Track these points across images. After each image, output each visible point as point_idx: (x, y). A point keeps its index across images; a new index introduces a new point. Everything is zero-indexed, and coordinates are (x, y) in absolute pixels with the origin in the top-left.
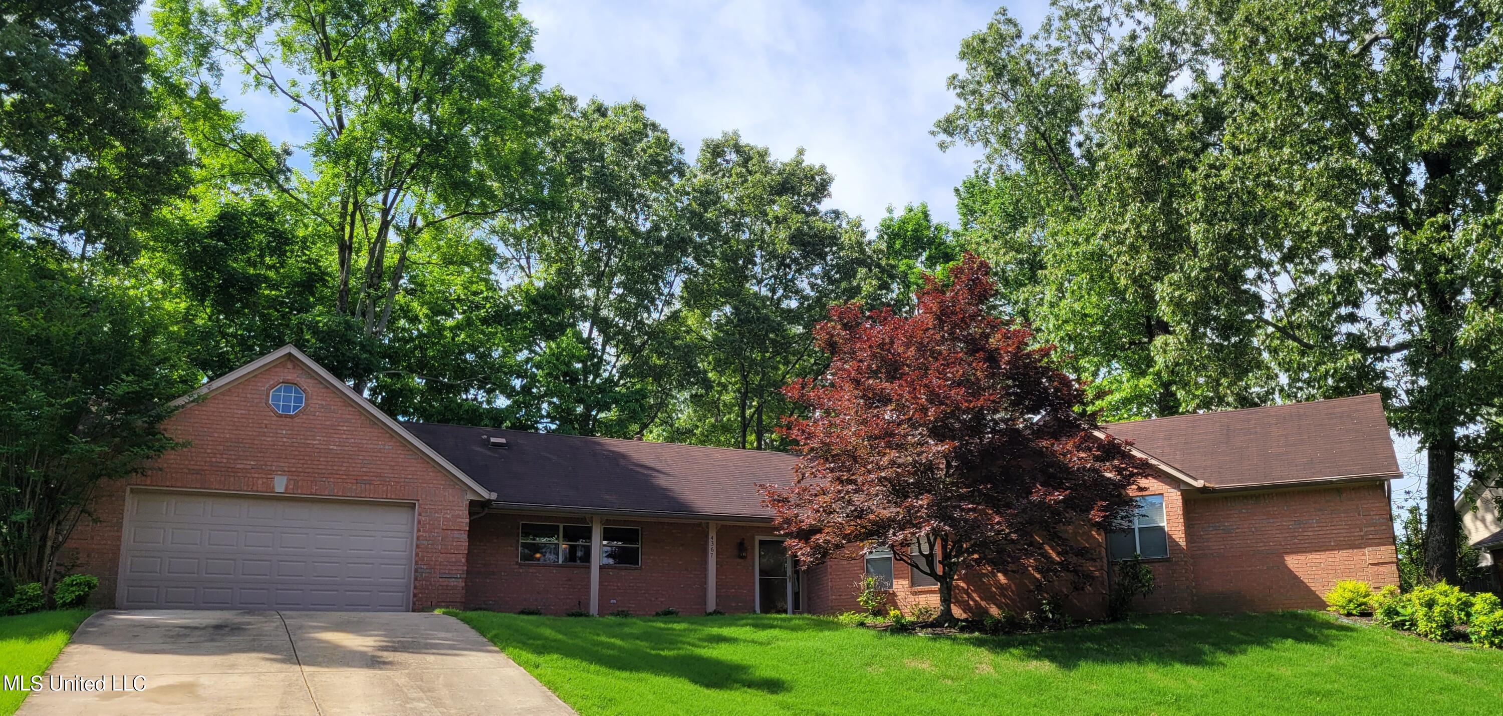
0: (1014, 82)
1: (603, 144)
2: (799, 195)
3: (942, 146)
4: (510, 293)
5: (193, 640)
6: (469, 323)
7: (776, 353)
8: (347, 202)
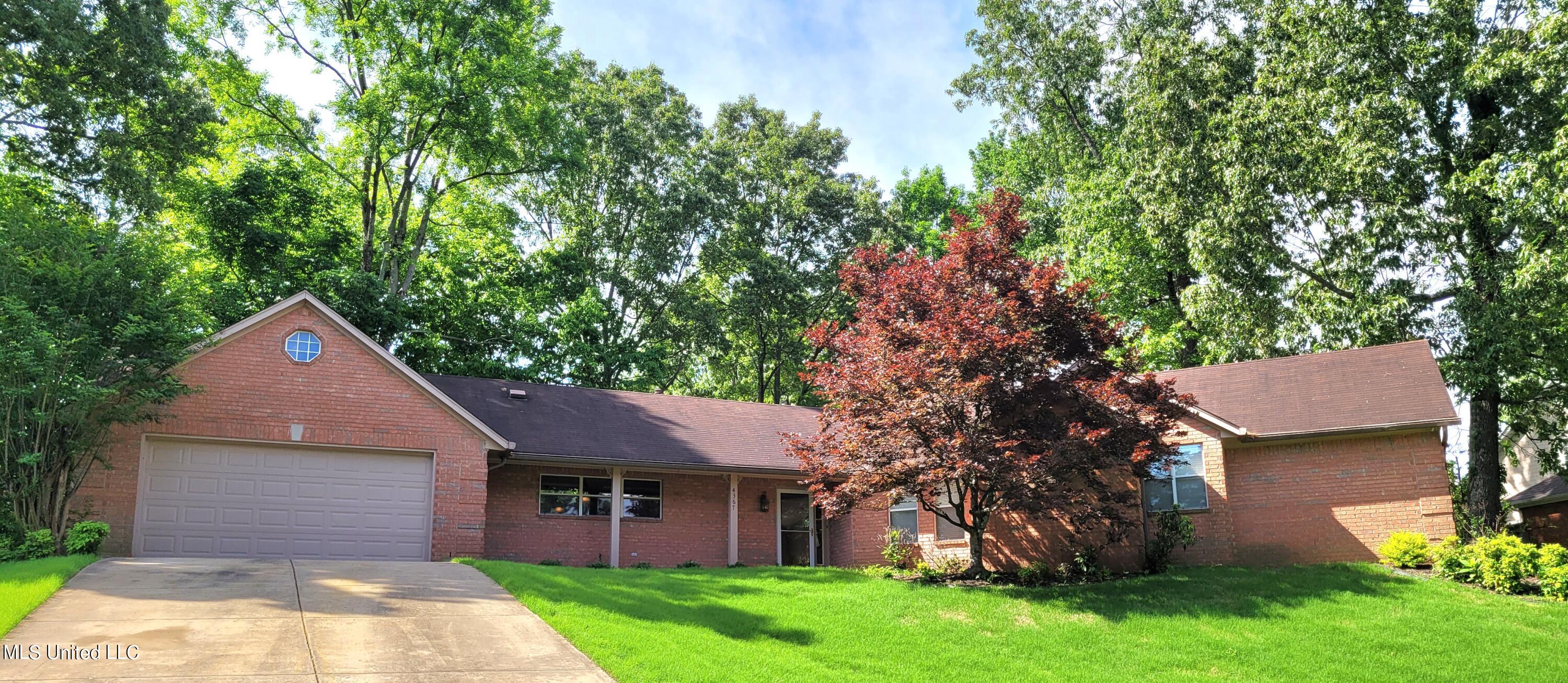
0: (1033, 36)
1: (621, 106)
2: (815, 159)
3: (959, 106)
4: (532, 257)
5: (194, 585)
6: (491, 283)
7: (794, 314)
8: (371, 163)
